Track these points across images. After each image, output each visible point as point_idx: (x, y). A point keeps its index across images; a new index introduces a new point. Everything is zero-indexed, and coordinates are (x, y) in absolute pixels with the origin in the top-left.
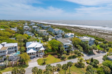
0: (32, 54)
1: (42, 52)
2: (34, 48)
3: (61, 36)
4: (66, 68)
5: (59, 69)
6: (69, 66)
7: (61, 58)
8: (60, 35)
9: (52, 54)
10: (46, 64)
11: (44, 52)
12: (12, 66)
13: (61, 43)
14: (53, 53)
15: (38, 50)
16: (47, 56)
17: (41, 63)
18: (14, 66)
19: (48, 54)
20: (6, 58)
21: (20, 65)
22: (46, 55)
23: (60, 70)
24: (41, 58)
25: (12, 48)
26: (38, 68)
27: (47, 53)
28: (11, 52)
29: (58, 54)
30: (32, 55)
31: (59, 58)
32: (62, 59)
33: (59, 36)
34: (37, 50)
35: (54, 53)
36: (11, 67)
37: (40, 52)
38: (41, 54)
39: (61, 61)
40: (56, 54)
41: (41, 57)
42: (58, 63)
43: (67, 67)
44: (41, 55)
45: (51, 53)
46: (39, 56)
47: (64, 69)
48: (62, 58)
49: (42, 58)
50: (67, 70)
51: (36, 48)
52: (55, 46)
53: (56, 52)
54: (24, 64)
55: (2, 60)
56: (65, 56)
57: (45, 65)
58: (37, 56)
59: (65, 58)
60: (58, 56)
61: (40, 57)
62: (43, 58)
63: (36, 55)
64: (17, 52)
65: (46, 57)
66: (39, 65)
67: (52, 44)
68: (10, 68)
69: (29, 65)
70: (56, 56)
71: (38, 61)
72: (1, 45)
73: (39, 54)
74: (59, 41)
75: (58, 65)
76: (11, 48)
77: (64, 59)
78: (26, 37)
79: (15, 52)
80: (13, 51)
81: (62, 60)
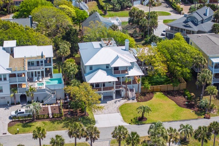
0: (104, 85)
1: (134, 82)
2: (107, 66)
3: (209, 19)
4: (205, 138)
5: (185, 139)
6: (214, 131)
7: (196, 109)
8: (205, 15)
9: (167, 93)
10: (147, 122)
11: (140, 82)
12: (48, 117)
13: (201, 56)
14: (170, 87)
15: (120, 75)
16: (151, 98)
17: (132, 117)
18: (53, 117)
19: (153, 92)
20: (25, 93)
21: (69, 116)
22: (148, 93)
23: (188, 142)
24: (131, 101)
25: (38, 62)
26: (128, 130)
27: (149, 86)
28: (34, 74)
29: (187, 93)
30: (102, 92)
31: (189, 106)
32: (201, 111)
33: (200, 19)
34: (118, 75)
35: (176, 88)
36: (47, 122)
37: (129, 83)
38: (132, 90)
39: (196, 116)
40: (181, 93)
41: (129, 99)
42: (185, 123)
43: (208, 136)
44: (130, 93)
45: (164, 87)
46: (123, 94)
47: (200, 138)
48: (200, 107)
49: (135, 101)
50: (206, 141)
51: (116, 69)
52: (181, 67)
53: (183, 85)
54: (82, 116)
55: (15, 98)
56: (212, 103)
57: (144, 124)
58: (118, 94)
59: (211, 108)
60: (188, 99)
61: (127, 97)
62: (138, 101)
63: (114, 90)
64: (54, 78)
65: (146, 100)
66: (125, 121)
67: (169, 56)
68: (44, 123)
69: (96, 119)
70: (182, 99)
71: (121, 109)
72: (4, 49)
73: (126, 88)
74: (197, 47)
75: (184, 127)
76: (35, 64)
77: (207, 112)
78: (69, 14)
79: (47, 76)
80: (39, 73)
81: (198, 115)
